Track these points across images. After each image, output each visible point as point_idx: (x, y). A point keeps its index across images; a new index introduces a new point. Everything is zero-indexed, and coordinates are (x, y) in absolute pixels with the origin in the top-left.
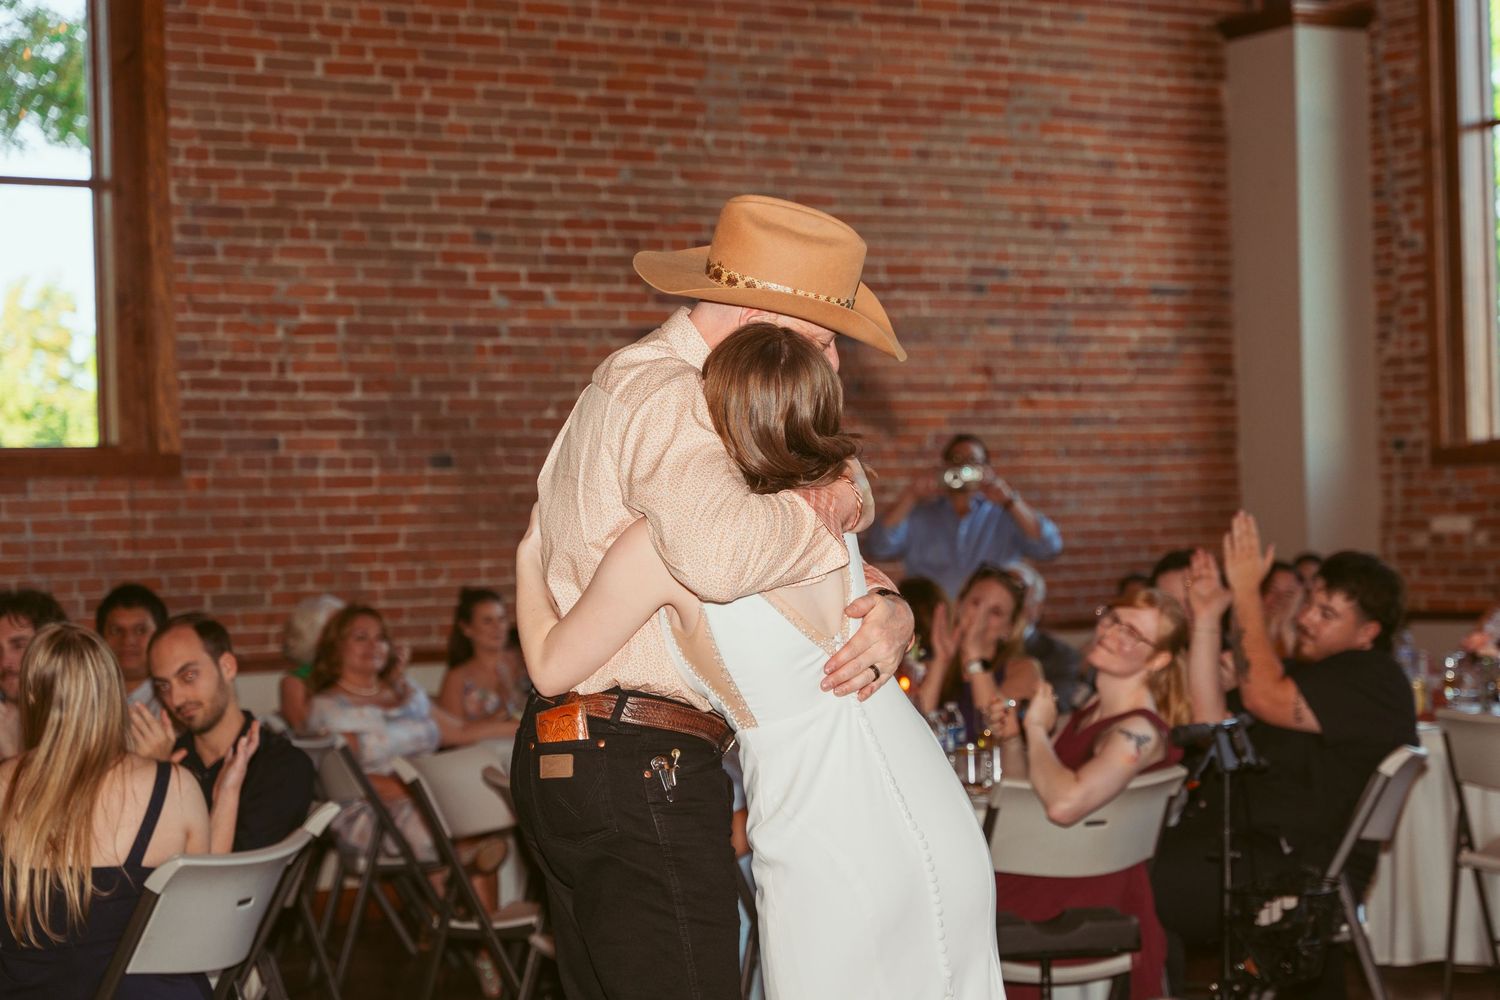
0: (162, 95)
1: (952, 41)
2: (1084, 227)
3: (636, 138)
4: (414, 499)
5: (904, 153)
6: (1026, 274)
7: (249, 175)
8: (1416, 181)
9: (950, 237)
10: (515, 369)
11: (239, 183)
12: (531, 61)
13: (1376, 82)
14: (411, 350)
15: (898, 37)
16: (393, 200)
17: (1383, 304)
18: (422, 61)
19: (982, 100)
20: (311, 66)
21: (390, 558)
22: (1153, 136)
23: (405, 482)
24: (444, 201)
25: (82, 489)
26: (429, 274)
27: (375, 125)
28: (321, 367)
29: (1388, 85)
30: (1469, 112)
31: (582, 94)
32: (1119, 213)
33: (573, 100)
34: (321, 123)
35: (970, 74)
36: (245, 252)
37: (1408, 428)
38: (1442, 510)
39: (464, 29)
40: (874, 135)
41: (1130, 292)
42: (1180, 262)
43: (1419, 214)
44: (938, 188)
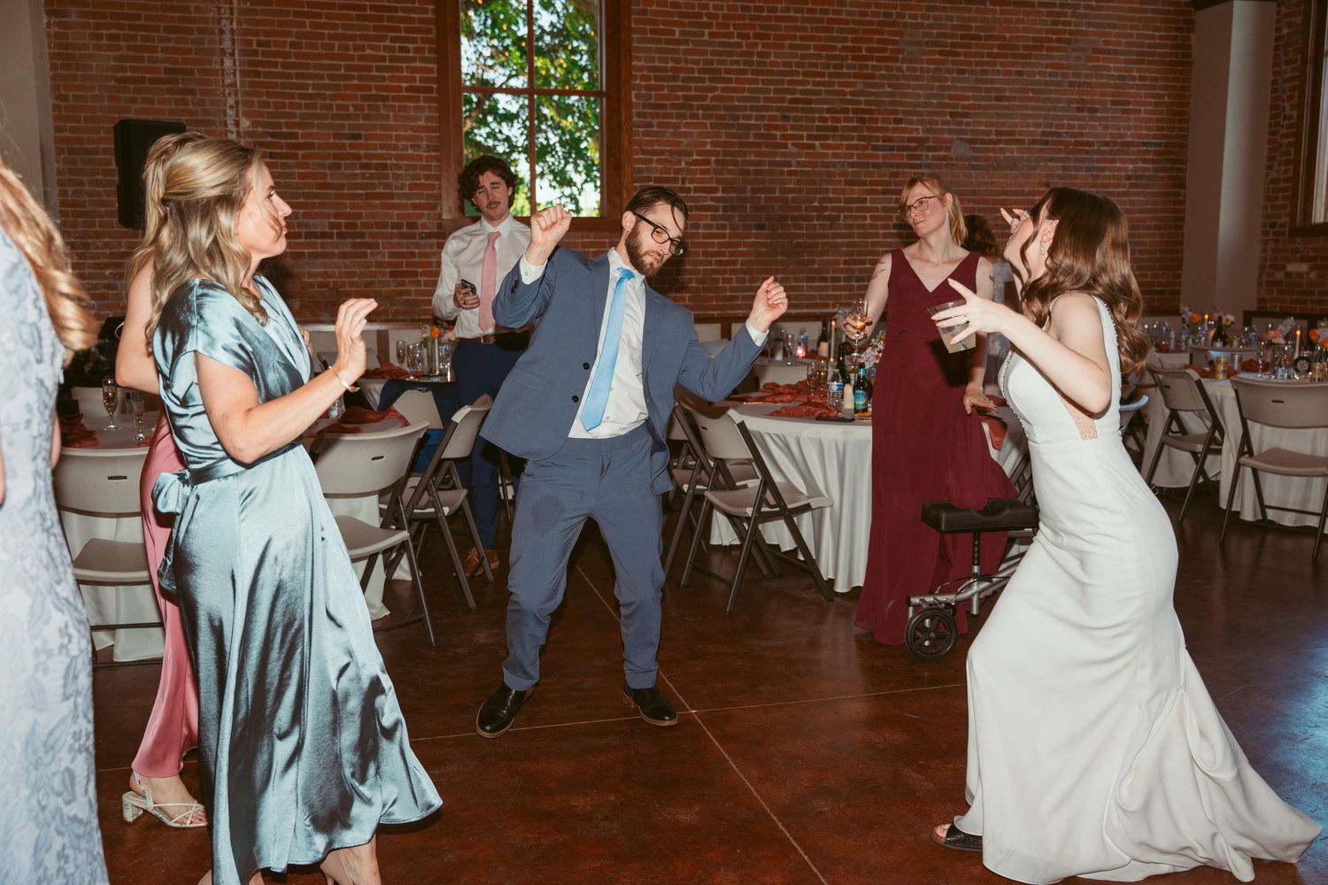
0: (629, 50)
1: (1041, 14)
2: (1108, 111)
3: (866, 67)
4: (746, 244)
5: (1010, 73)
6: (1072, 135)
7: (670, 88)
8: (1296, 83)
9: (1033, 116)
10: (799, 182)
11: (665, 92)
12: (813, 29)
14: (747, 173)
15: (1010, 12)
16: (740, 99)
17: (1270, 151)
18: (758, 31)
19: (1055, 44)
20: (702, 34)
21: (733, 272)
22: (1149, 63)
23: (742, 236)
24: (766, 100)
25: (588, 237)
26: (757, 136)
27: (733, 63)
28: (703, 181)
29: (1285, 31)
31: (839, 45)
32: (1128, 103)
33: (835, 49)
34: (707, 62)
35: (1047, 31)
36: (667, 125)
37: (1279, 216)
38: (1293, 260)
39: (780, 14)
40: (994, 64)
41: (1128, 144)
42: (1158, 129)
43: (1296, 100)
44: (1027, 91)
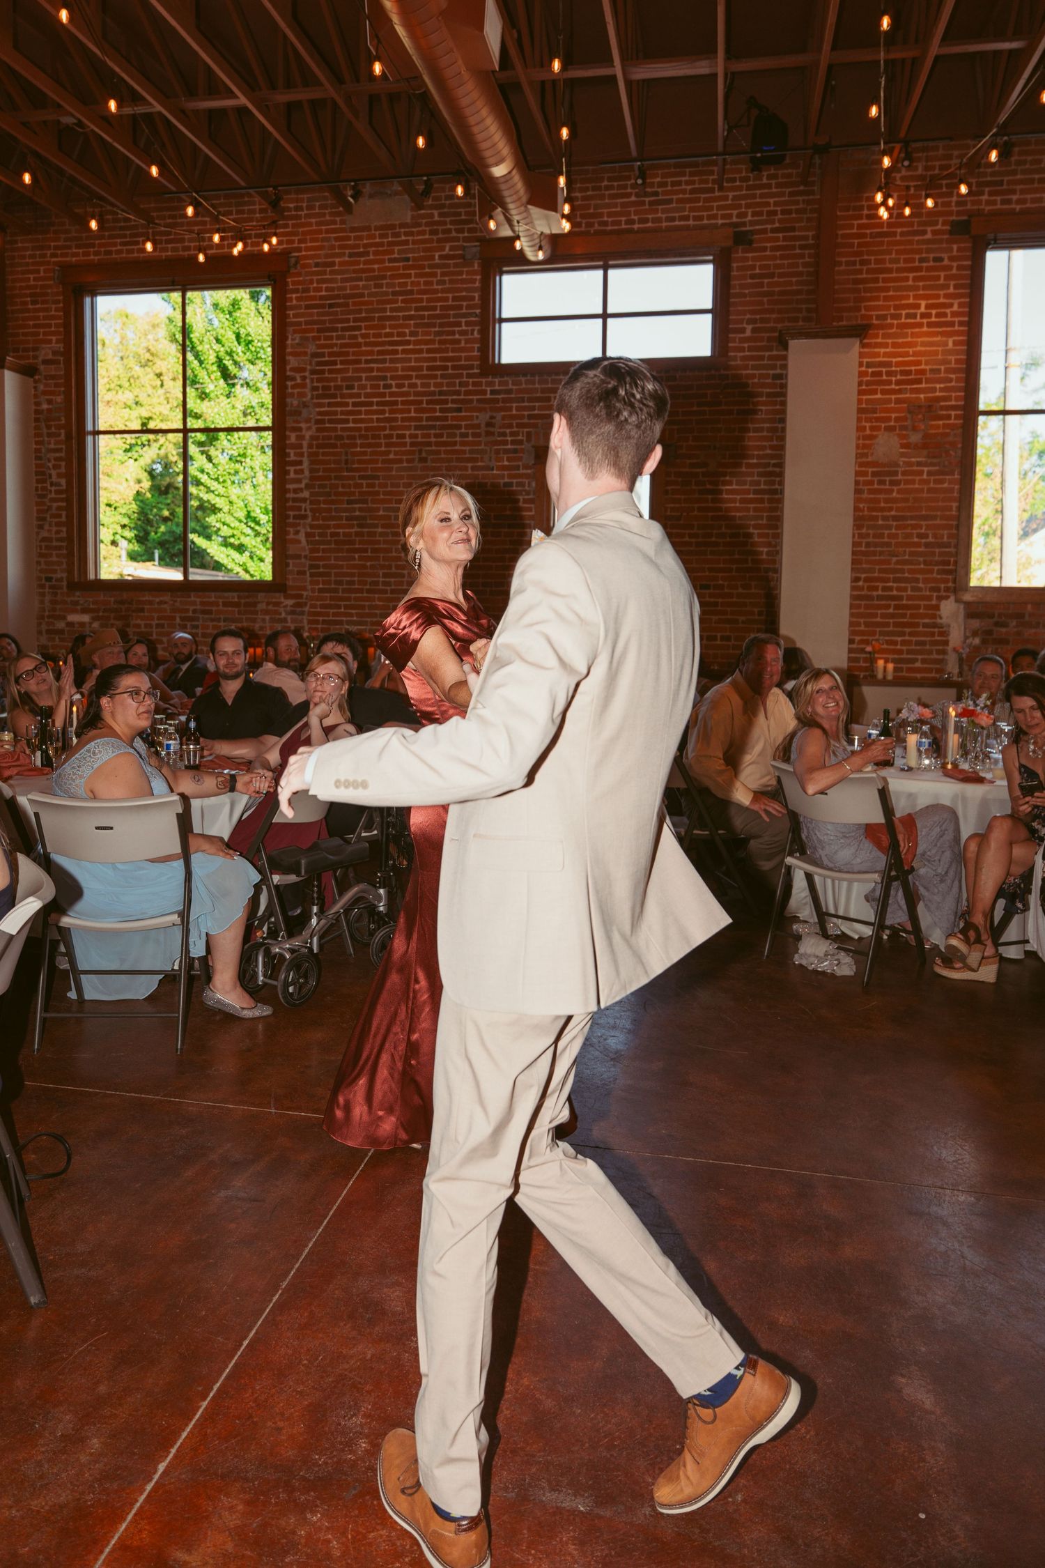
8: (63, 455)
13: (37, 404)
29: (45, 406)
30: (89, 427)
37: (55, 571)
38: (74, 611)
43: (63, 470)
